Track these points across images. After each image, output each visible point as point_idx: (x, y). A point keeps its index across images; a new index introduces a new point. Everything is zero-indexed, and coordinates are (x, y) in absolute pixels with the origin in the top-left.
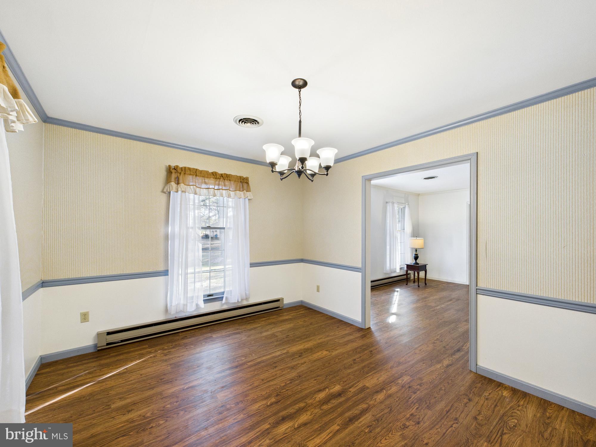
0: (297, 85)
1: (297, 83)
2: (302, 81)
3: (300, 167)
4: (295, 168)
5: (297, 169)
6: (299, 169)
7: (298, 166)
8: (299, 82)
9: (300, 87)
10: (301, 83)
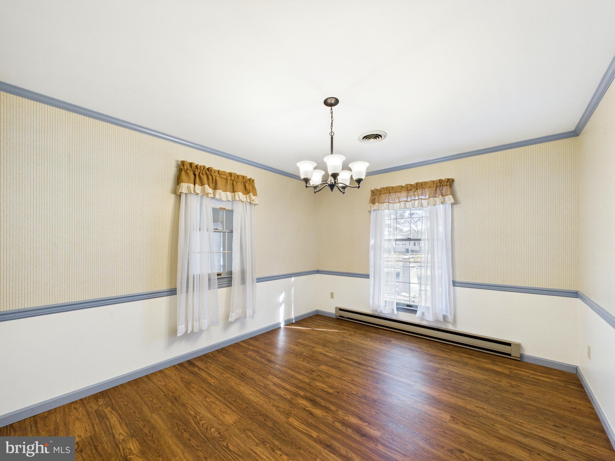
0: (329, 103)
1: (329, 101)
2: (334, 99)
3: (333, 182)
4: (328, 182)
5: (329, 183)
6: (331, 183)
7: (331, 180)
8: (331, 100)
9: (331, 105)
10: (333, 102)
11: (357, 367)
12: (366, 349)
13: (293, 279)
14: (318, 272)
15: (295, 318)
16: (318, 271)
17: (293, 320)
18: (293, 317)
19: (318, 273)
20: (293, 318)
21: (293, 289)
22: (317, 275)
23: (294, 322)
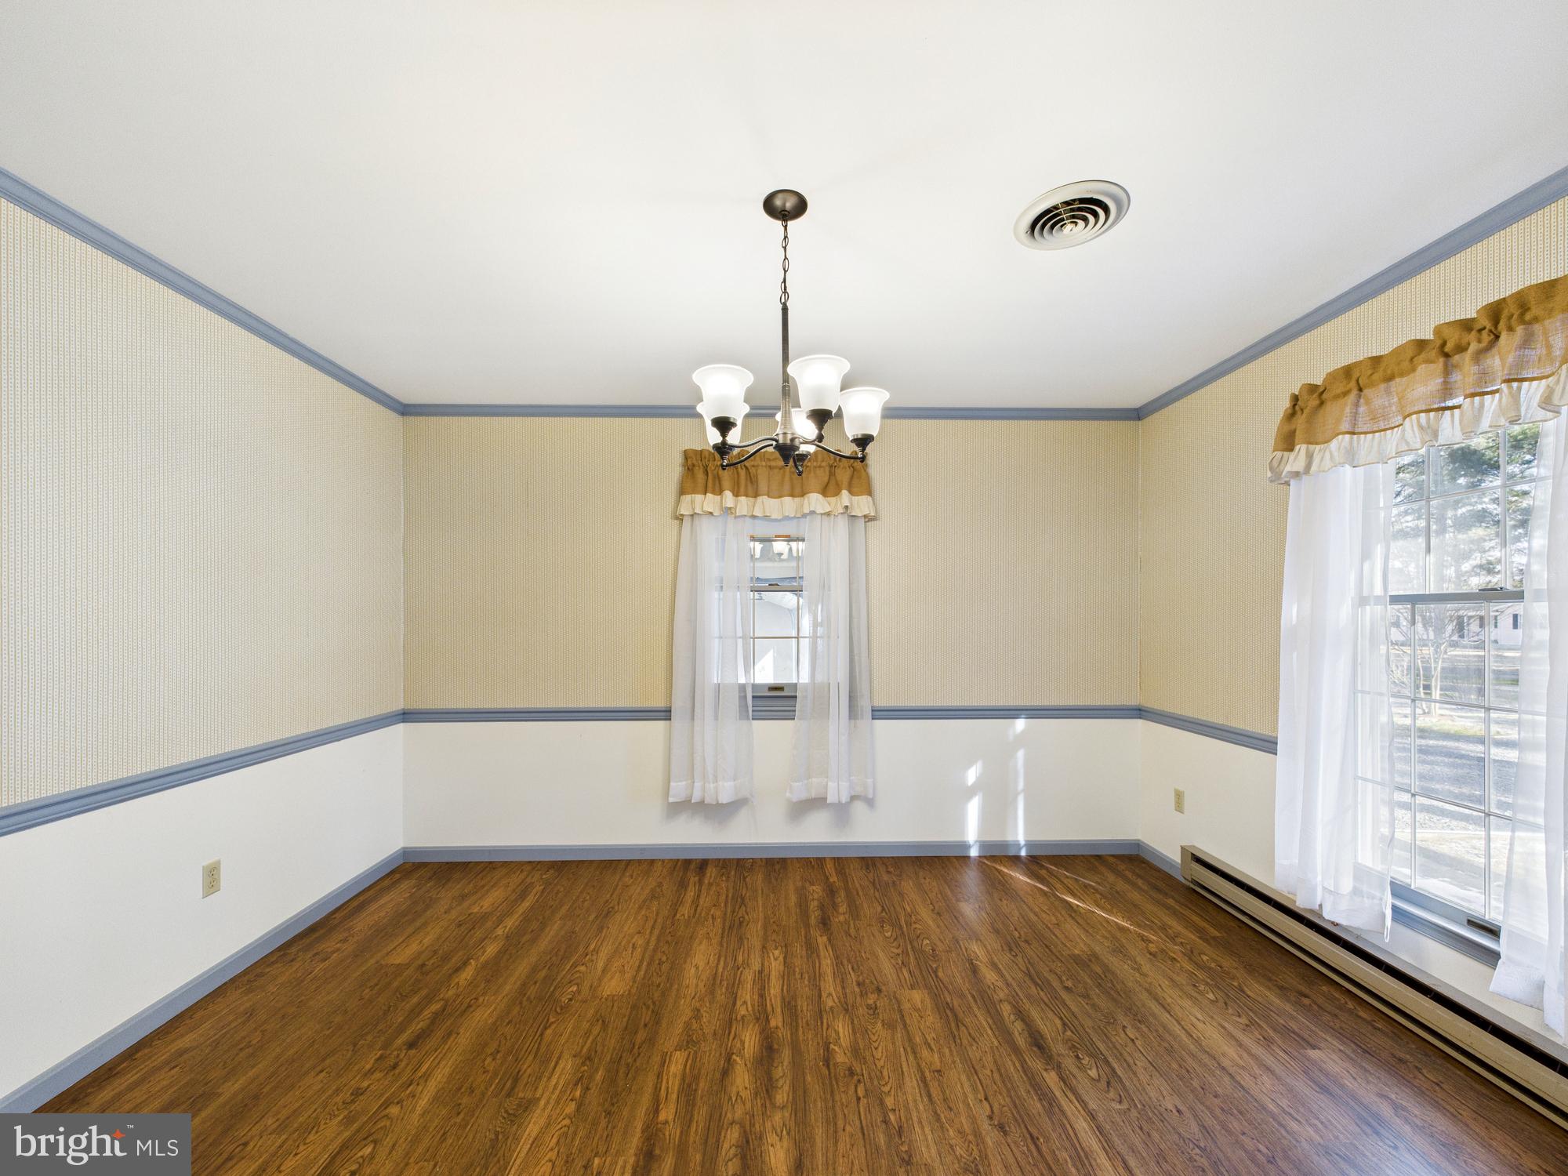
11: (1016, 1050)
12: (1140, 1018)
13: (1020, 724)
14: (1139, 712)
15: (1030, 845)
16: (1140, 710)
17: (1017, 845)
18: (1021, 837)
19: (1140, 718)
20: (1022, 843)
21: (1020, 754)
22: (1140, 723)
23: (1023, 853)
